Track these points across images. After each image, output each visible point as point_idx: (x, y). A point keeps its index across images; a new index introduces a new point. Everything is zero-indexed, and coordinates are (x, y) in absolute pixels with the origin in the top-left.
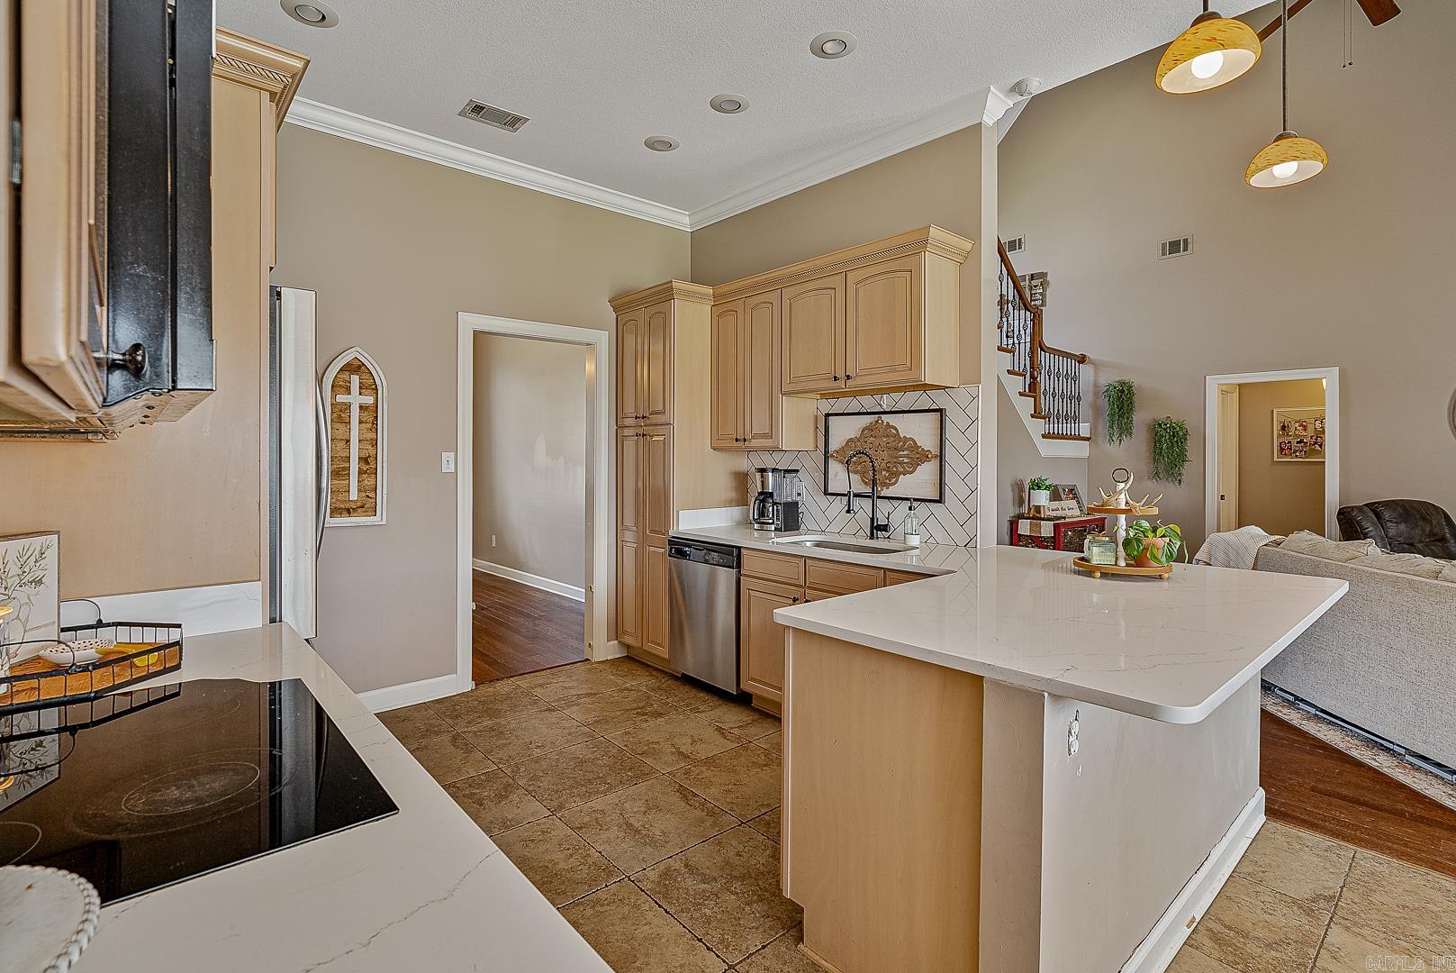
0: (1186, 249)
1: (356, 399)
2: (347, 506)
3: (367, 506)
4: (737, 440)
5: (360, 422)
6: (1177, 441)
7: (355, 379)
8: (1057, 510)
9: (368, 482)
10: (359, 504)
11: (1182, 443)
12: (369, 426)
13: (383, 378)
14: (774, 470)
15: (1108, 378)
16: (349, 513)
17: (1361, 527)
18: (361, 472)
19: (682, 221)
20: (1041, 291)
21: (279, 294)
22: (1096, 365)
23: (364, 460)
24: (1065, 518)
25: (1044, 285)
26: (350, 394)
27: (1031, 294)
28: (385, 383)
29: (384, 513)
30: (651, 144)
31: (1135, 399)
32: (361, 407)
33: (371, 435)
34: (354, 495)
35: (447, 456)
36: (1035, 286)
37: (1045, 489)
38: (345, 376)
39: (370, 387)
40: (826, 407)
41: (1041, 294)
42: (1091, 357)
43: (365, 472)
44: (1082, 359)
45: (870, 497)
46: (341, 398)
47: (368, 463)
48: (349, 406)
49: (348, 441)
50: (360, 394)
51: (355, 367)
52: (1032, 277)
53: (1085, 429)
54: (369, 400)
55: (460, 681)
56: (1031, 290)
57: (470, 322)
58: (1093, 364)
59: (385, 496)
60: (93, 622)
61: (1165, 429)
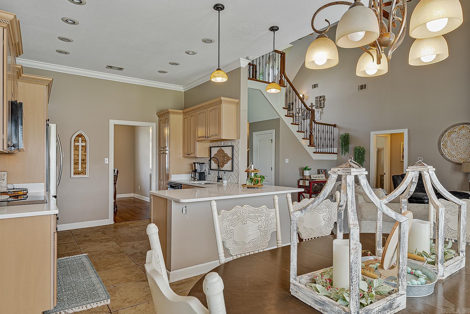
0: (365, 88)
1: (80, 144)
2: (78, 172)
3: (83, 172)
4: (187, 154)
5: (82, 150)
6: (361, 154)
7: (80, 139)
8: (317, 177)
9: (84, 166)
10: (81, 172)
11: (363, 155)
12: (84, 151)
13: (88, 138)
14: (197, 163)
15: (342, 133)
16: (79, 174)
17: (396, 181)
18: (82, 163)
19: (181, 89)
20: (323, 102)
21: (48, 125)
22: (340, 128)
23: (83, 160)
24: (316, 180)
25: (324, 100)
26: (79, 143)
27: (320, 103)
28: (88, 140)
29: (88, 175)
30: (160, 72)
31: (350, 139)
32: (82, 146)
33: (85, 154)
34: (80, 169)
35: (106, 159)
36: (321, 100)
37: (308, 170)
38: (78, 138)
39: (84, 141)
40: (212, 144)
41: (323, 103)
42: (338, 125)
43: (83, 163)
44: (335, 126)
45: (217, 170)
46: (76, 144)
47: (84, 161)
48: (78, 146)
49: (78, 155)
50: (82, 143)
51: (80, 136)
52: (320, 97)
53: (335, 150)
54: (84, 144)
55: (110, 221)
56: (320, 101)
57: (112, 122)
58: (338, 127)
59: (88, 170)
60: (13, 188)
61: (357, 150)
